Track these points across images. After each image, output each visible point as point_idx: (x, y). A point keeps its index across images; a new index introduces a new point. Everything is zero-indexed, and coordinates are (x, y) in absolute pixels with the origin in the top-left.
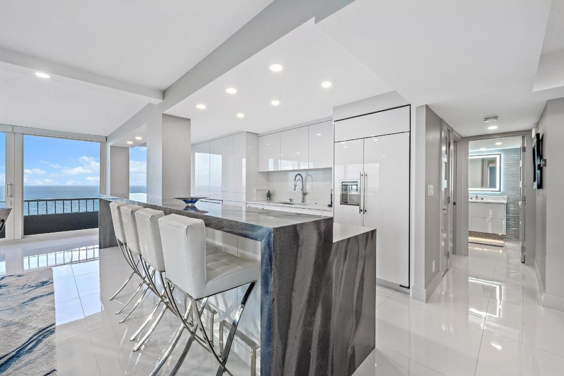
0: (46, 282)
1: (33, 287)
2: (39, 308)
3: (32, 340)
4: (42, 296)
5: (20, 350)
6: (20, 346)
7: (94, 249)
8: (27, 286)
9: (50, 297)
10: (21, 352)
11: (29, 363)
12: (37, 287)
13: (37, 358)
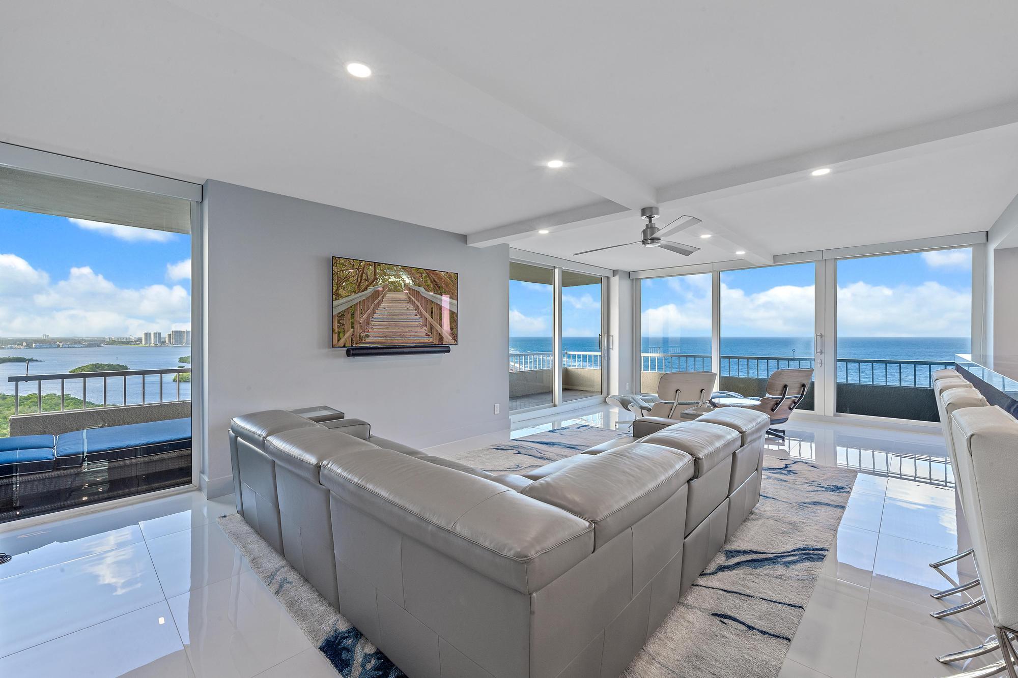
0: (841, 488)
1: (823, 487)
2: (819, 518)
3: (794, 553)
4: (827, 504)
5: (779, 557)
6: (780, 552)
7: (946, 463)
8: (816, 483)
9: (838, 511)
10: (779, 559)
11: (780, 577)
12: (827, 489)
13: (791, 578)
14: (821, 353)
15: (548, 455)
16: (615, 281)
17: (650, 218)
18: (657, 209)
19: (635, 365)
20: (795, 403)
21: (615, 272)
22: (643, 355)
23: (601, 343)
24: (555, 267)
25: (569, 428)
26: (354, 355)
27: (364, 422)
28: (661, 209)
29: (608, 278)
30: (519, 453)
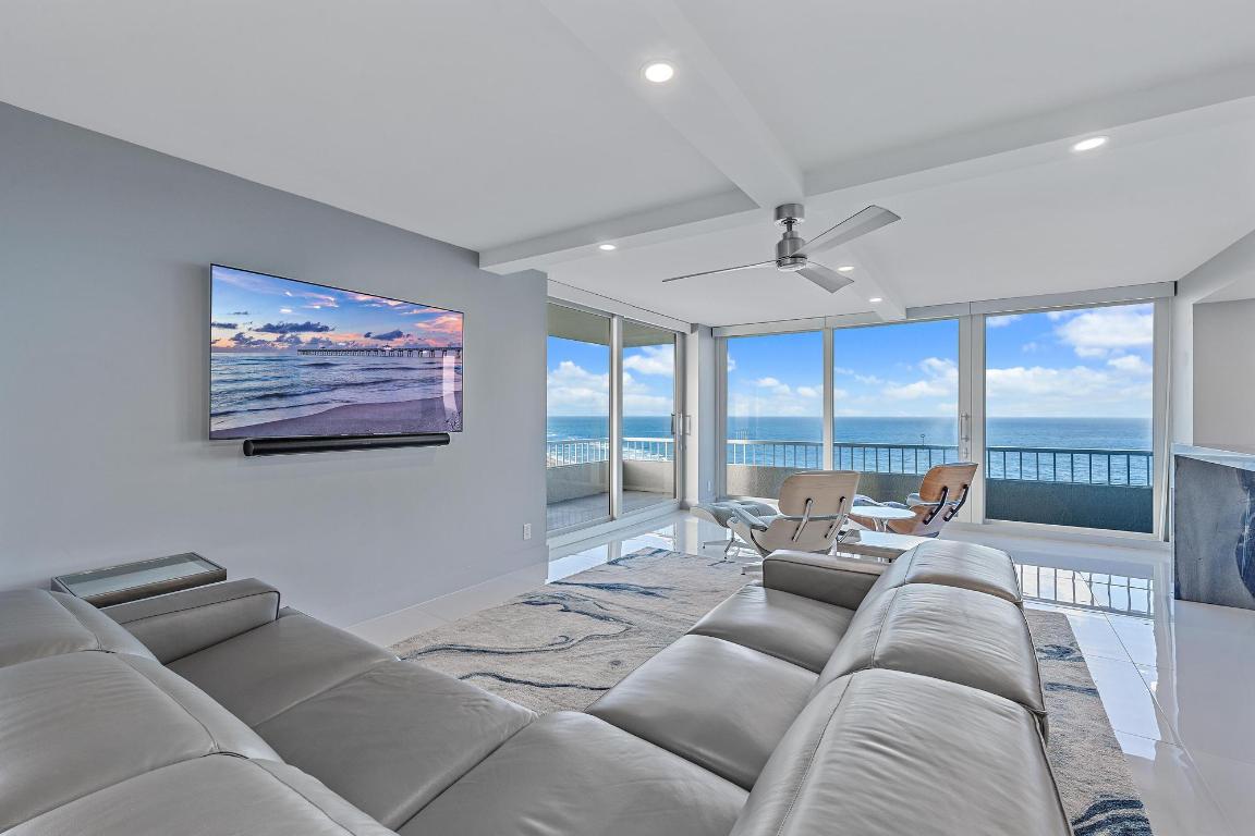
0: (1067, 651)
1: (1041, 651)
4: (1068, 687)
9: (1093, 702)
12: (1050, 654)
14: (967, 439)
15: (614, 611)
16: (694, 340)
17: (789, 223)
18: (802, 207)
19: (719, 456)
20: (952, 511)
21: (694, 327)
22: (730, 441)
23: (675, 426)
24: (613, 315)
25: (637, 555)
26: (258, 452)
27: (268, 587)
28: (807, 209)
29: (683, 334)
30: (566, 610)
